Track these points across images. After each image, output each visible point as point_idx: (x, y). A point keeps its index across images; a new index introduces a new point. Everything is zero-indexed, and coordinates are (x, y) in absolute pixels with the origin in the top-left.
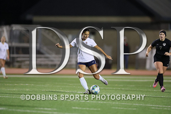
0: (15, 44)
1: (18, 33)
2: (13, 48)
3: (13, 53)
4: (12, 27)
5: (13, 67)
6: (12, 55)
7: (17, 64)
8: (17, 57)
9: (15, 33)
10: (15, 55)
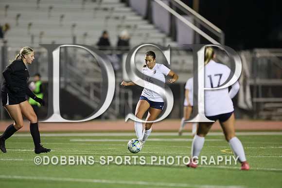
0: (260, 81)
1: (265, 62)
2: (258, 87)
3: (258, 96)
4: (256, 53)
5: (259, 118)
6: (255, 100)
7: (264, 114)
8: (265, 103)
9: (260, 62)
10: (261, 100)
